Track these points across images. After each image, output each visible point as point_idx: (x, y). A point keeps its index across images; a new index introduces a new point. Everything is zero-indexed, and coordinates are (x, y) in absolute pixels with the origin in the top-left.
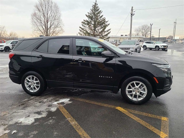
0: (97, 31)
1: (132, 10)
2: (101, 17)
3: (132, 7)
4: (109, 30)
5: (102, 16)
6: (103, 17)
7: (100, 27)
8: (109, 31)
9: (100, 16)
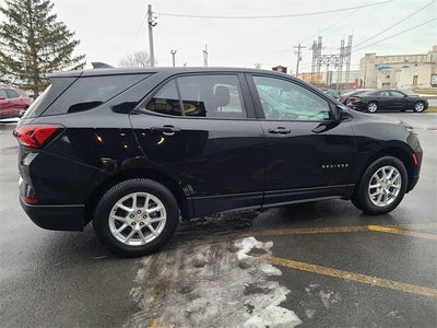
0: (43, 58)
1: (150, 12)
2: (50, 19)
3: (150, 6)
4: (81, 58)
5: (54, 17)
6: (57, 20)
7: (49, 49)
8: (81, 62)
9: (47, 17)
